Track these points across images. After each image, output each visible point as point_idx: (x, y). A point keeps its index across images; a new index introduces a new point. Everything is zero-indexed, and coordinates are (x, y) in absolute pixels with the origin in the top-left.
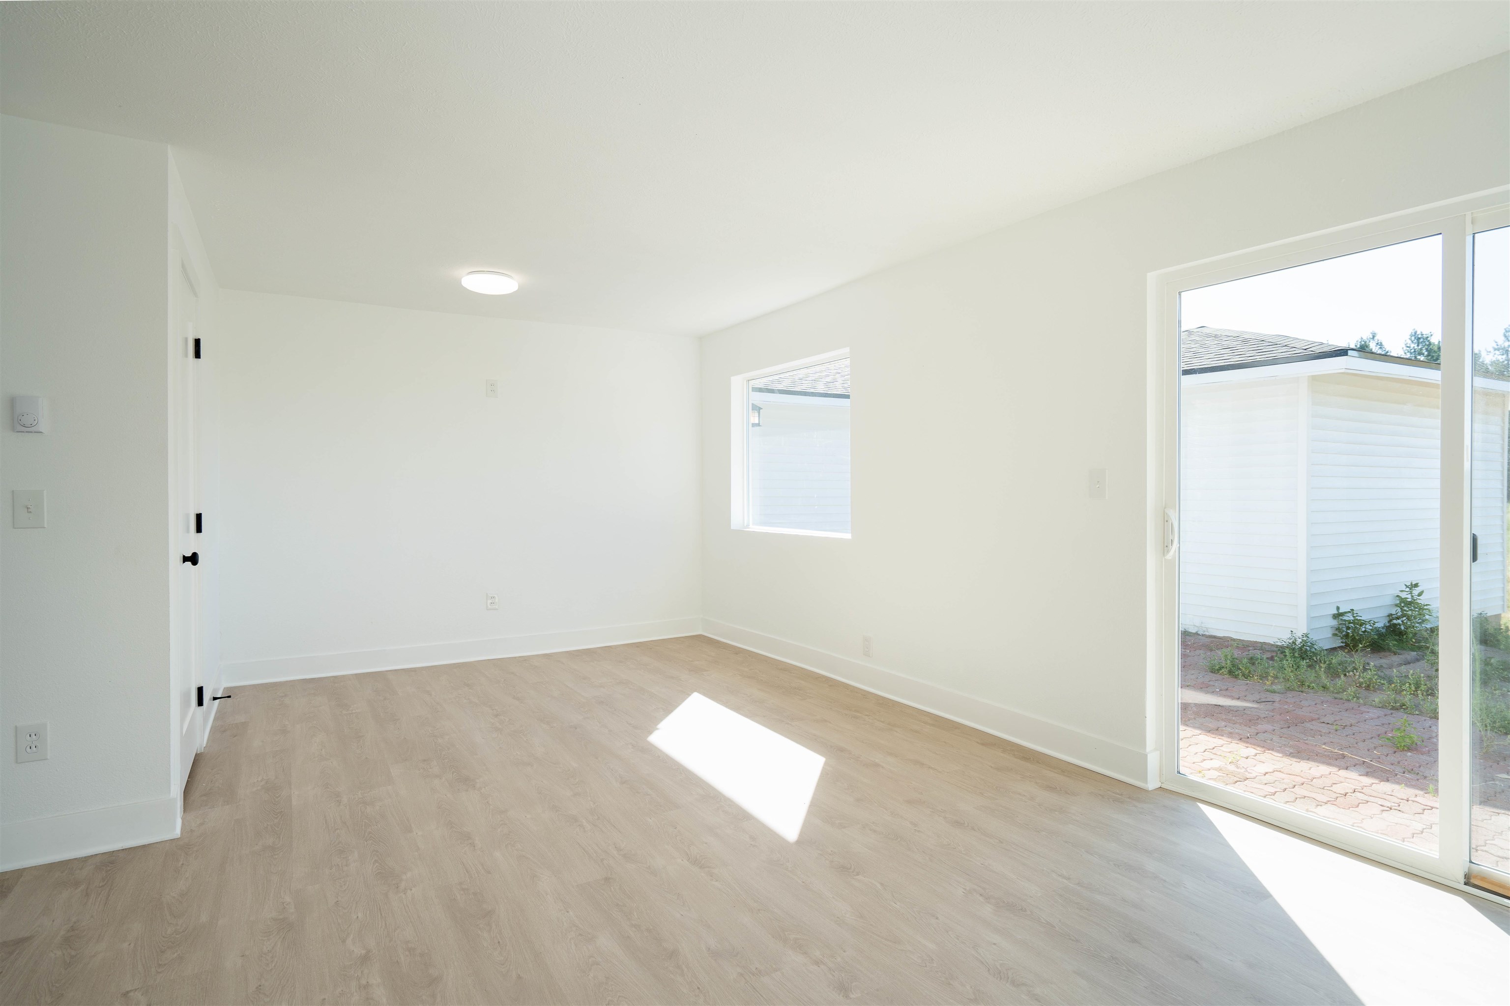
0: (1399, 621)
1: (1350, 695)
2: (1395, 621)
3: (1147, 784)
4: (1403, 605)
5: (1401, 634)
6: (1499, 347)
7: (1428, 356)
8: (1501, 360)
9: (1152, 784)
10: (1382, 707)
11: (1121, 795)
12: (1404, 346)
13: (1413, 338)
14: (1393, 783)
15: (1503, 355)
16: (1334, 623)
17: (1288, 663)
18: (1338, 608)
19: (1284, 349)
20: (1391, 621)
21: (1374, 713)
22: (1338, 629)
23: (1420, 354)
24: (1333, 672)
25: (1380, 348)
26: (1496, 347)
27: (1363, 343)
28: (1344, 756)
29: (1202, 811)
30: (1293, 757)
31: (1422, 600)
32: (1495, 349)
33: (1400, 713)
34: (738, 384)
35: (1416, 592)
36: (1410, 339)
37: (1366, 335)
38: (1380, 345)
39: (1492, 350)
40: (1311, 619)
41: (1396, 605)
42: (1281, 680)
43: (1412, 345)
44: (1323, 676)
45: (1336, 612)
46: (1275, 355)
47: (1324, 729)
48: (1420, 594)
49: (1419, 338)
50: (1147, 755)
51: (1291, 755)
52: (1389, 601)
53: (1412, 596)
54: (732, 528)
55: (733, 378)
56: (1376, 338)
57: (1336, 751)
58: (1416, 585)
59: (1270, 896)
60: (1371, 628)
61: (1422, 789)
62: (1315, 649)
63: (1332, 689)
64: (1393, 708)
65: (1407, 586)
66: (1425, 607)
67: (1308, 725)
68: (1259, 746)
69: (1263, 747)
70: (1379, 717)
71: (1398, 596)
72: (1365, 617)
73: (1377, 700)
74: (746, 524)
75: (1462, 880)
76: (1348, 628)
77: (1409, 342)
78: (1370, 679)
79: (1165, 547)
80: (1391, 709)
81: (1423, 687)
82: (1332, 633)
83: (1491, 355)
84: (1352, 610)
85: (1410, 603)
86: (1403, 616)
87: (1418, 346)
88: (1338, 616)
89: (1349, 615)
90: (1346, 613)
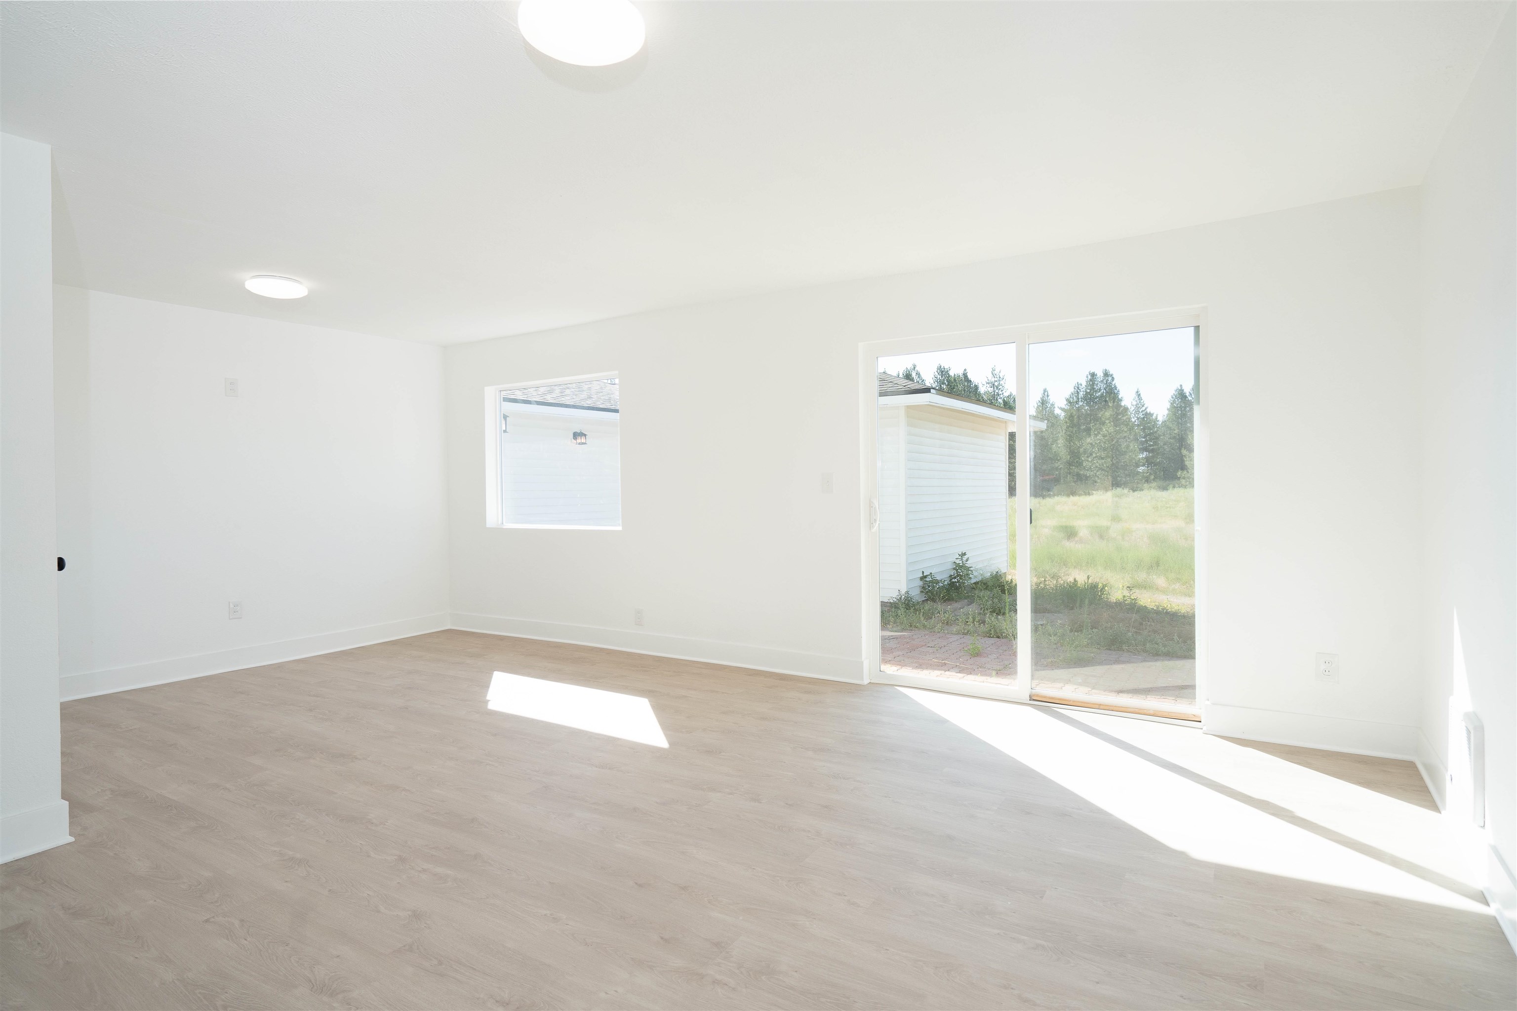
0: (956, 580)
1: (939, 629)
2: (953, 580)
3: (863, 681)
4: (957, 568)
5: (957, 588)
6: (989, 381)
7: (948, 385)
8: (990, 391)
9: (866, 681)
10: (958, 634)
11: (851, 689)
12: (933, 377)
13: (939, 371)
14: (974, 675)
15: (991, 387)
16: (921, 583)
17: (901, 611)
18: (923, 572)
19: (890, 385)
20: (951, 580)
21: (955, 638)
22: (923, 587)
23: (943, 383)
24: (928, 617)
25: (919, 377)
26: (988, 381)
27: (908, 372)
28: (945, 664)
29: (898, 690)
30: (919, 668)
31: (968, 564)
32: (987, 383)
33: (968, 637)
34: (491, 394)
35: (965, 559)
36: (937, 372)
37: (910, 367)
38: (918, 374)
39: (985, 384)
40: (909, 581)
41: (954, 569)
42: (898, 624)
43: (939, 377)
44: (922, 619)
45: (922, 576)
46: (885, 389)
47: (931, 650)
48: (967, 560)
49: (943, 371)
50: (863, 662)
51: (917, 668)
52: (950, 566)
53: (963, 562)
54: (488, 526)
55: (486, 388)
56: (916, 369)
57: (941, 661)
58: (965, 554)
59: (948, 721)
60: (942, 585)
61: (988, 676)
62: (913, 602)
63: (928, 626)
64: (964, 634)
65: (960, 555)
66: (970, 569)
67: (921, 649)
68: (898, 665)
69: (900, 665)
70: (957, 640)
71: (954, 562)
72: (939, 578)
73: (955, 629)
74: (500, 523)
75: (1029, 698)
76: (929, 586)
77: (937, 374)
78: (948, 618)
79: (871, 524)
80: (963, 635)
81: (977, 619)
82: (920, 591)
83: (985, 386)
84: (931, 573)
85: (962, 567)
86: (958, 576)
87: (942, 377)
88: (923, 578)
89: (929, 577)
90: (927, 575)
